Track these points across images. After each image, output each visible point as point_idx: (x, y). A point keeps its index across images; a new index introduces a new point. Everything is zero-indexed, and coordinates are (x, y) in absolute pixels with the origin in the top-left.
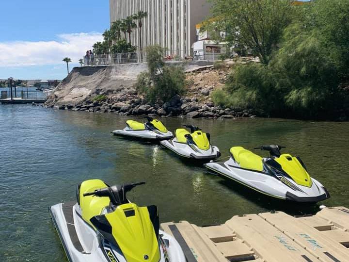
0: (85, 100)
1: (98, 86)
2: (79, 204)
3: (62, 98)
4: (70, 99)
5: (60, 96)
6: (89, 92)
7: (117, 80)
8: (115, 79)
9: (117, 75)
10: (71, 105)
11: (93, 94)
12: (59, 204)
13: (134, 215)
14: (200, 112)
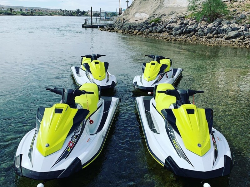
0: (145, 22)
1: (154, 12)
2: (155, 99)
3: (128, 20)
4: (134, 22)
5: (126, 19)
6: (148, 16)
7: (169, 7)
8: (167, 7)
9: (169, 3)
10: (135, 25)
11: (151, 17)
12: (142, 97)
13: (193, 113)
14: (240, 31)
